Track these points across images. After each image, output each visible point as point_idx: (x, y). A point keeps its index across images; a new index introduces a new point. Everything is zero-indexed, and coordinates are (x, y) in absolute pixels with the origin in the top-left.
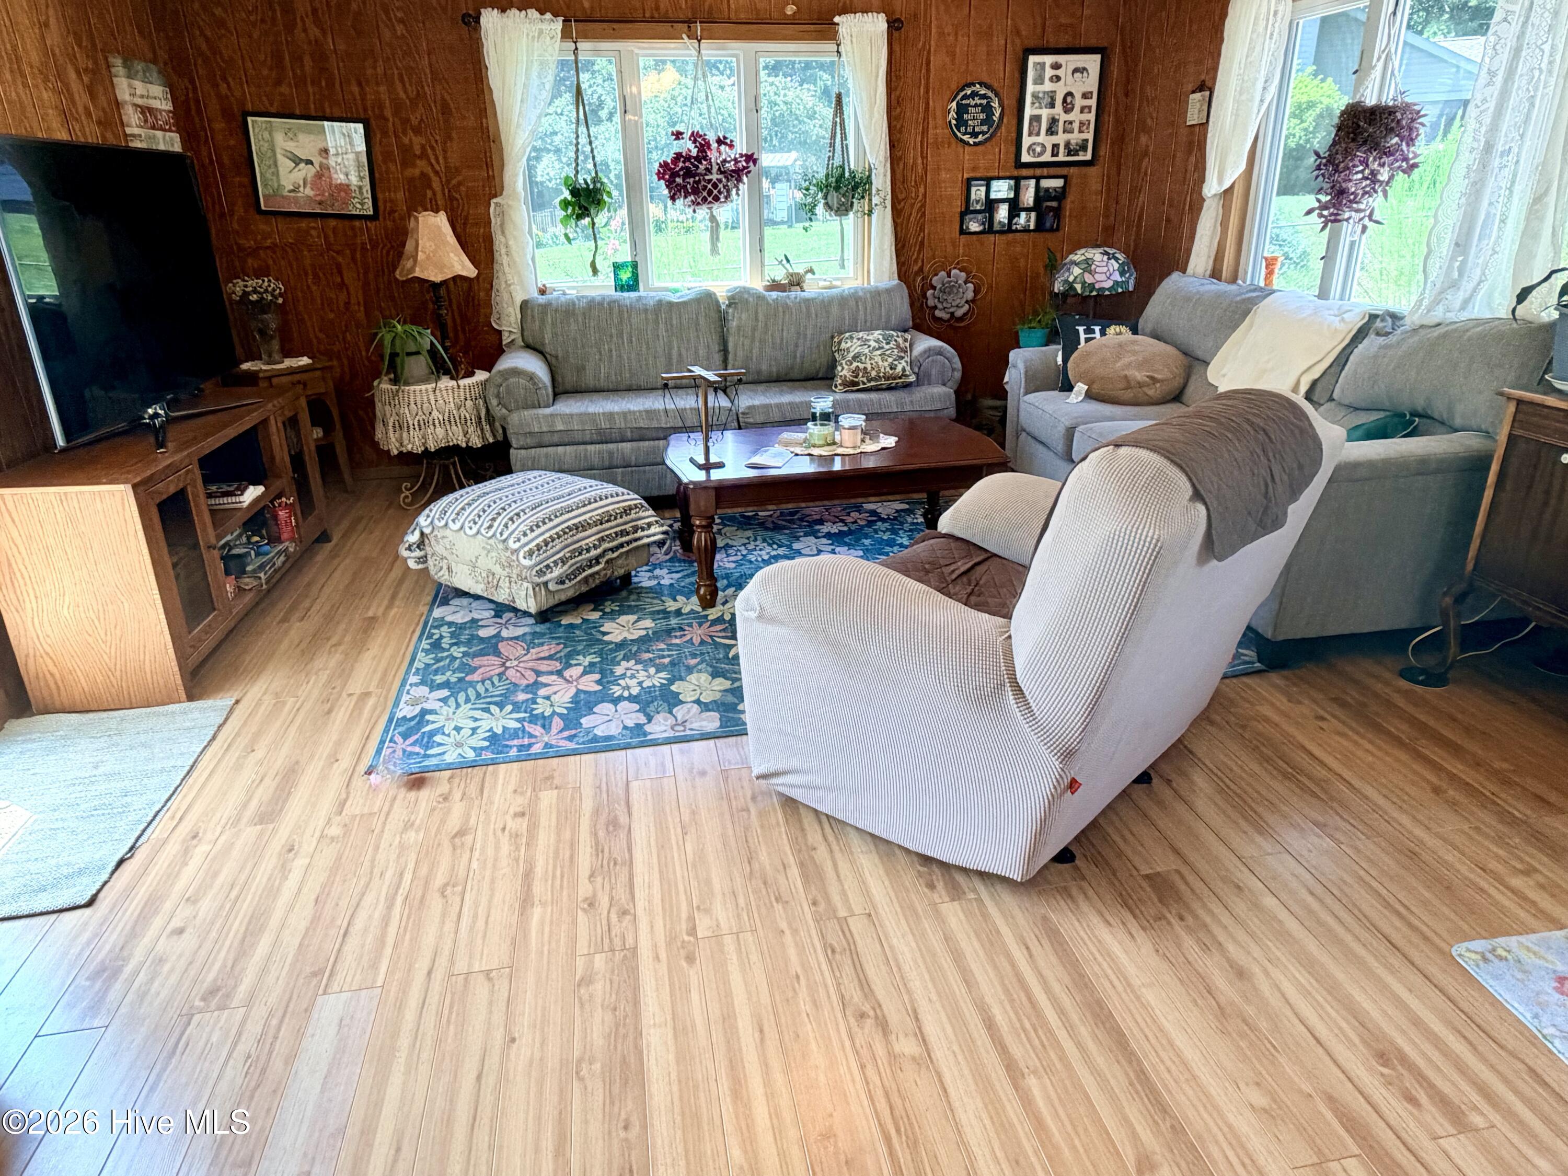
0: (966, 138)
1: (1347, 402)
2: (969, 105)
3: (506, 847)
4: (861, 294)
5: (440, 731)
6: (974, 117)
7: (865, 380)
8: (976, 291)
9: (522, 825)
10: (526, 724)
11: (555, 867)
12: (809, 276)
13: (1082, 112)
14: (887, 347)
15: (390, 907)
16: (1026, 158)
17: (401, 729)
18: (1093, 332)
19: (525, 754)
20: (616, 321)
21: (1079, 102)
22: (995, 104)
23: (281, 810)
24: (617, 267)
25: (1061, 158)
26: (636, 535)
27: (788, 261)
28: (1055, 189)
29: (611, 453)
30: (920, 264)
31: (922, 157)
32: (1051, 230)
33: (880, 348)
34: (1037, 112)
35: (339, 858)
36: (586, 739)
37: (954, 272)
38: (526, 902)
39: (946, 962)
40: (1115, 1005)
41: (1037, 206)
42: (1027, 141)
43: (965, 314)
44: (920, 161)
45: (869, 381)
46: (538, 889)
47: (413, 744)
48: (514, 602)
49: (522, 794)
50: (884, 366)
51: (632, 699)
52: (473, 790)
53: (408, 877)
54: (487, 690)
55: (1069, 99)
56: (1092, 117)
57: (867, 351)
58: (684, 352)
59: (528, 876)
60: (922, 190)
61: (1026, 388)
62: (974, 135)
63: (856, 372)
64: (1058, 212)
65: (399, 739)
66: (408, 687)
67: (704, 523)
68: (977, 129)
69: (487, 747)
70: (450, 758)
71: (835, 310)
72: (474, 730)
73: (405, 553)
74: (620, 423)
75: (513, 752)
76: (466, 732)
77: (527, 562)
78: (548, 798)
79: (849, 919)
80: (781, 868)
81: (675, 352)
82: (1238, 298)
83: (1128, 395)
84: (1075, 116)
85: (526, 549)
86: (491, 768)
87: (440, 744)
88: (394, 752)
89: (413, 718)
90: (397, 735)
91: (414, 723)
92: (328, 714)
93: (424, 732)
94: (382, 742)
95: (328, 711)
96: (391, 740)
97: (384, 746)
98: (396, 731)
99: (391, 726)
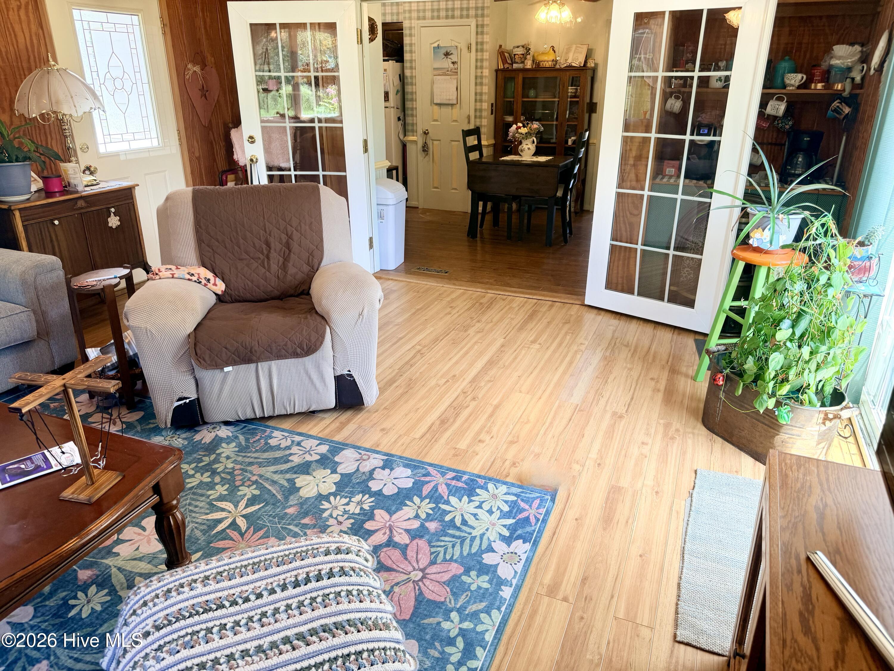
3: (495, 429)
5: (504, 515)
9: (482, 436)
10: (446, 498)
11: (479, 415)
15: (551, 423)
17: (529, 529)
19: (458, 476)
23: (609, 493)
35: (574, 451)
36: (420, 470)
38: (497, 407)
46: (490, 410)
47: (524, 510)
49: (474, 452)
51: (365, 491)
52: (498, 463)
53: (542, 432)
54: (453, 546)
59: (491, 416)
65: (533, 520)
66: (514, 582)
69: (478, 488)
70: (503, 489)
72: (480, 507)
75: (465, 478)
76: (486, 506)
78: (463, 445)
86: (483, 474)
87: (506, 502)
88: (537, 509)
89: (518, 537)
90: (533, 524)
91: (519, 532)
92: (585, 580)
93: (514, 518)
94: (544, 521)
95: (585, 584)
96: (538, 520)
97: (544, 517)
98: (533, 528)
99: (536, 536)
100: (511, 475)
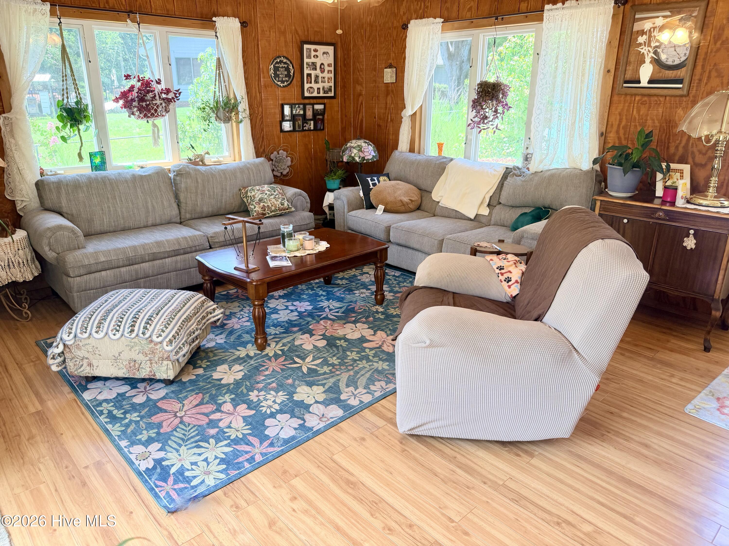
0: (279, 83)
1: (510, 204)
2: (279, 67)
4: (248, 165)
5: (182, 470)
6: (282, 73)
7: (269, 212)
8: (292, 161)
9: (302, 504)
10: (234, 447)
12: (207, 156)
13: (328, 73)
14: (275, 193)
16: (307, 94)
17: (154, 477)
18: (374, 180)
19: (256, 464)
20: (109, 189)
21: (327, 68)
22: (291, 67)
24: (91, 155)
25: (322, 95)
26: (208, 317)
27: (193, 148)
28: (320, 110)
29: (136, 271)
30: (263, 148)
31: (259, 93)
32: (320, 130)
33: (272, 195)
34: (309, 72)
36: (280, 443)
37: (281, 152)
39: (559, 485)
40: (627, 475)
41: (314, 118)
42: (306, 86)
43: (288, 173)
44: (258, 94)
45: (271, 212)
47: (175, 483)
48: (154, 375)
49: (280, 487)
50: (278, 203)
51: (281, 411)
52: (247, 495)
54: (184, 435)
55: (322, 67)
56: (332, 75)
57: (266, 196)
58: (155, 204)
60: (260, 109)
61: (348, 209)
62: (283, 82)
63: (263, 208)
64: (323, 120)
65: (161, 484)
66: (125, 449)
67: (260, 303)
68: (284, 79)
69: (227, 468)
70: (210, 482)
71: (239, 175)
72: (205, 460)
73: (51, 362)
74: (141, 252)
75: (247, 465)
76: (202, 464)
77: (169, 348)
78: (298, 483)
79: (505, 483)
80: (452, 472)
81: (150, 205)
82: (438, 162)
83: (403, 208)
84: (326, 75)
85: (167, 340)
86: (244, 479)
87: (195, 477)
88: (168, 493)
89: (154, 468)
90: (156, 482)
91: (159, 470)
92: (84, 484)
93: (174, 474)
94: (151, 490)
95: (82, 482)
96: (157, 486)
97: (155, 491)
98: (153, 480)
99: (145, 477)
100: (224, 497)
